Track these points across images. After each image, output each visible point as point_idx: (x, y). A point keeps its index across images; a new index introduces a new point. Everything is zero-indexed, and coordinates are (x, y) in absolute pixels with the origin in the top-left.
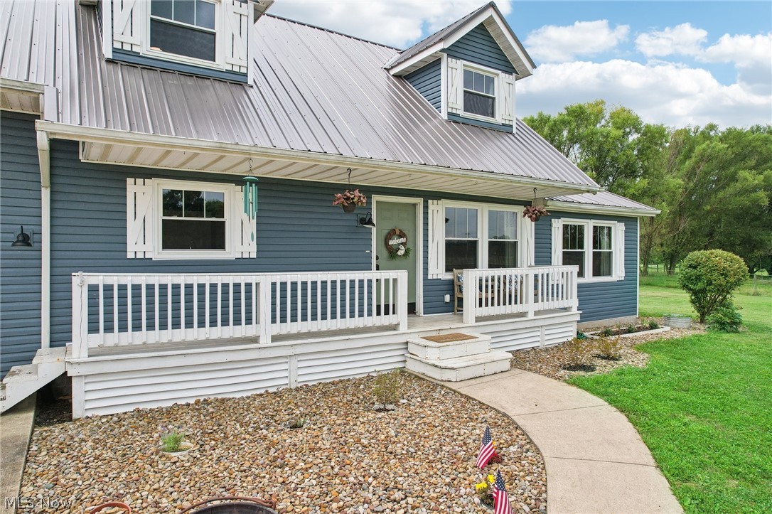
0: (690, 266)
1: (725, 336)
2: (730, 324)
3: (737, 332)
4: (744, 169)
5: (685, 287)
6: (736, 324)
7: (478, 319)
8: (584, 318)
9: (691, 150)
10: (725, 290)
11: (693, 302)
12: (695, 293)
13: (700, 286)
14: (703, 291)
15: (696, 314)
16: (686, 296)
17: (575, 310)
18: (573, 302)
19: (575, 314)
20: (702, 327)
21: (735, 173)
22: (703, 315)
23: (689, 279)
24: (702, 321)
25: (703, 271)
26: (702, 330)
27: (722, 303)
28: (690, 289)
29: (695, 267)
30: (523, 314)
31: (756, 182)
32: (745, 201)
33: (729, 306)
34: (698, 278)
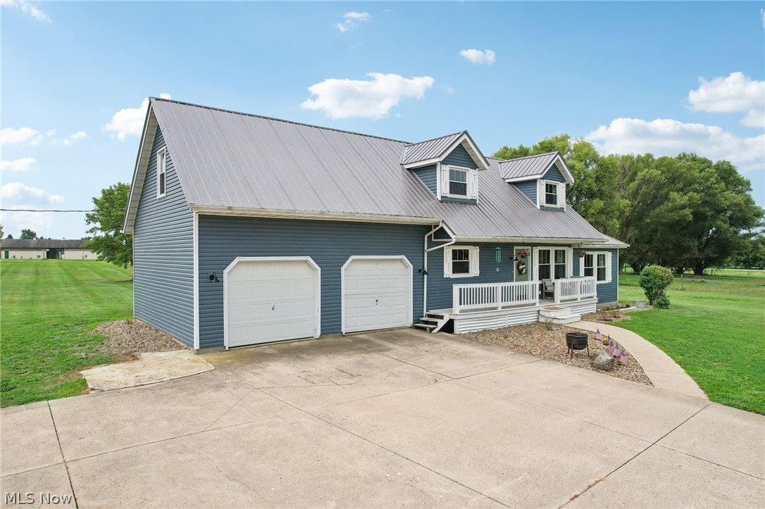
0: (645, 275)
1: (662, 310)
2: (664, 305)
3: (668, 308)
4: (674, 191)
5: (642, 285)
6: (667, 304)
7: (561, 301)
8: (600, 301)
9: (635, 174)
10: (662, 287)
11: (646, 294)
12: (647, 289)
13: (650, 285)
14: (651, 288)
15: (648, 300)
16: (643, 291)
17: (595, 298)
18: (595, 294)
19: (596, 299)
20: (651, 307)
21: (668, 194)
22: (651, 301)
23: (644, 281)
24: (651, 304)
25: (651, 277)
26: (651, 308)
27: (661, 294)
28: (644, 287)
29: (647, 275)
30: (576, 299)
31: (683, 202)
32: (675, 216)
33: (664, 296)
34: (649, 281)
